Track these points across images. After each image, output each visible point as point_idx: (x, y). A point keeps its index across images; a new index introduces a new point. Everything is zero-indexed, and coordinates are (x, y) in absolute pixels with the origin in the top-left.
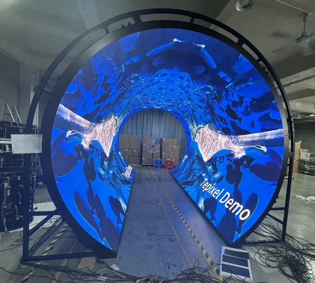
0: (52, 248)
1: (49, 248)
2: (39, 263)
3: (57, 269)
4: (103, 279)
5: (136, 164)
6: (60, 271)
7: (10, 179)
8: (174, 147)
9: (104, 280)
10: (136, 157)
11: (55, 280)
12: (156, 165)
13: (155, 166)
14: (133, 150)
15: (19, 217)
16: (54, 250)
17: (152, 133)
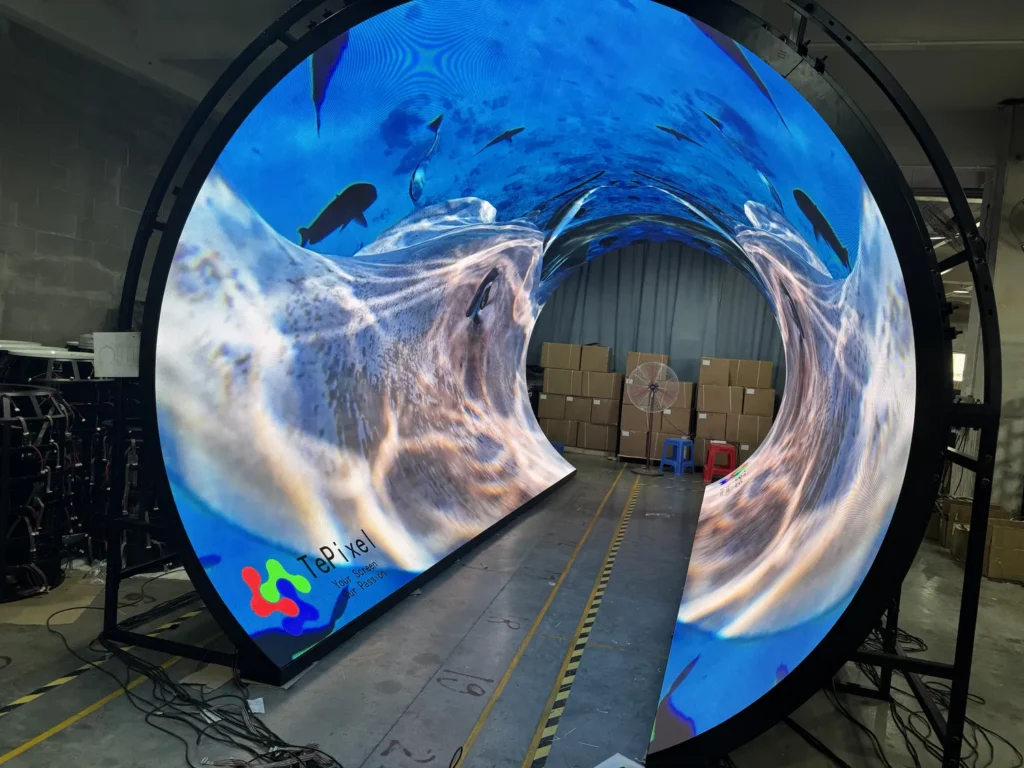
0: (173, 627)
1: (169, 625)
2: (125, 649)
3: (146, 670)
4: (209, 718)
5: (602, 453)
6: (148, 675)
7: (137, 444)
8: (750, 391)
9: (209, 722)
10: (603, 424)
11: (125, 689)
12: (668, 462)
13: (665, 466)
14: (592, 398)
15: (152, 544)
16: (175, 632)
17: (673, 339)
